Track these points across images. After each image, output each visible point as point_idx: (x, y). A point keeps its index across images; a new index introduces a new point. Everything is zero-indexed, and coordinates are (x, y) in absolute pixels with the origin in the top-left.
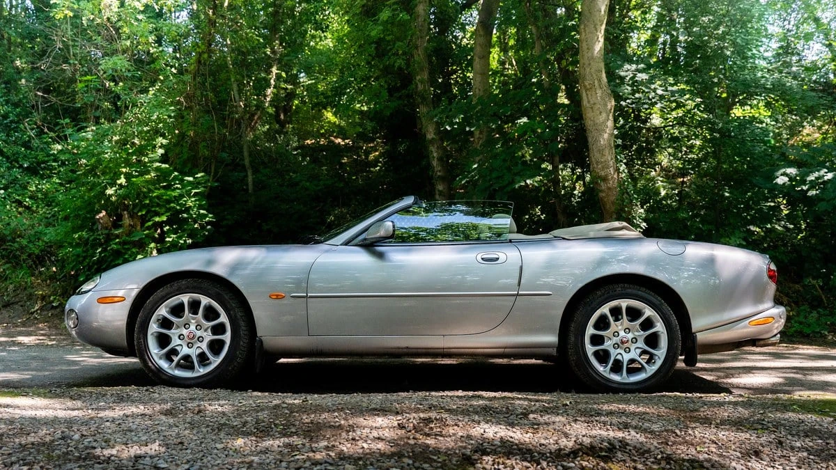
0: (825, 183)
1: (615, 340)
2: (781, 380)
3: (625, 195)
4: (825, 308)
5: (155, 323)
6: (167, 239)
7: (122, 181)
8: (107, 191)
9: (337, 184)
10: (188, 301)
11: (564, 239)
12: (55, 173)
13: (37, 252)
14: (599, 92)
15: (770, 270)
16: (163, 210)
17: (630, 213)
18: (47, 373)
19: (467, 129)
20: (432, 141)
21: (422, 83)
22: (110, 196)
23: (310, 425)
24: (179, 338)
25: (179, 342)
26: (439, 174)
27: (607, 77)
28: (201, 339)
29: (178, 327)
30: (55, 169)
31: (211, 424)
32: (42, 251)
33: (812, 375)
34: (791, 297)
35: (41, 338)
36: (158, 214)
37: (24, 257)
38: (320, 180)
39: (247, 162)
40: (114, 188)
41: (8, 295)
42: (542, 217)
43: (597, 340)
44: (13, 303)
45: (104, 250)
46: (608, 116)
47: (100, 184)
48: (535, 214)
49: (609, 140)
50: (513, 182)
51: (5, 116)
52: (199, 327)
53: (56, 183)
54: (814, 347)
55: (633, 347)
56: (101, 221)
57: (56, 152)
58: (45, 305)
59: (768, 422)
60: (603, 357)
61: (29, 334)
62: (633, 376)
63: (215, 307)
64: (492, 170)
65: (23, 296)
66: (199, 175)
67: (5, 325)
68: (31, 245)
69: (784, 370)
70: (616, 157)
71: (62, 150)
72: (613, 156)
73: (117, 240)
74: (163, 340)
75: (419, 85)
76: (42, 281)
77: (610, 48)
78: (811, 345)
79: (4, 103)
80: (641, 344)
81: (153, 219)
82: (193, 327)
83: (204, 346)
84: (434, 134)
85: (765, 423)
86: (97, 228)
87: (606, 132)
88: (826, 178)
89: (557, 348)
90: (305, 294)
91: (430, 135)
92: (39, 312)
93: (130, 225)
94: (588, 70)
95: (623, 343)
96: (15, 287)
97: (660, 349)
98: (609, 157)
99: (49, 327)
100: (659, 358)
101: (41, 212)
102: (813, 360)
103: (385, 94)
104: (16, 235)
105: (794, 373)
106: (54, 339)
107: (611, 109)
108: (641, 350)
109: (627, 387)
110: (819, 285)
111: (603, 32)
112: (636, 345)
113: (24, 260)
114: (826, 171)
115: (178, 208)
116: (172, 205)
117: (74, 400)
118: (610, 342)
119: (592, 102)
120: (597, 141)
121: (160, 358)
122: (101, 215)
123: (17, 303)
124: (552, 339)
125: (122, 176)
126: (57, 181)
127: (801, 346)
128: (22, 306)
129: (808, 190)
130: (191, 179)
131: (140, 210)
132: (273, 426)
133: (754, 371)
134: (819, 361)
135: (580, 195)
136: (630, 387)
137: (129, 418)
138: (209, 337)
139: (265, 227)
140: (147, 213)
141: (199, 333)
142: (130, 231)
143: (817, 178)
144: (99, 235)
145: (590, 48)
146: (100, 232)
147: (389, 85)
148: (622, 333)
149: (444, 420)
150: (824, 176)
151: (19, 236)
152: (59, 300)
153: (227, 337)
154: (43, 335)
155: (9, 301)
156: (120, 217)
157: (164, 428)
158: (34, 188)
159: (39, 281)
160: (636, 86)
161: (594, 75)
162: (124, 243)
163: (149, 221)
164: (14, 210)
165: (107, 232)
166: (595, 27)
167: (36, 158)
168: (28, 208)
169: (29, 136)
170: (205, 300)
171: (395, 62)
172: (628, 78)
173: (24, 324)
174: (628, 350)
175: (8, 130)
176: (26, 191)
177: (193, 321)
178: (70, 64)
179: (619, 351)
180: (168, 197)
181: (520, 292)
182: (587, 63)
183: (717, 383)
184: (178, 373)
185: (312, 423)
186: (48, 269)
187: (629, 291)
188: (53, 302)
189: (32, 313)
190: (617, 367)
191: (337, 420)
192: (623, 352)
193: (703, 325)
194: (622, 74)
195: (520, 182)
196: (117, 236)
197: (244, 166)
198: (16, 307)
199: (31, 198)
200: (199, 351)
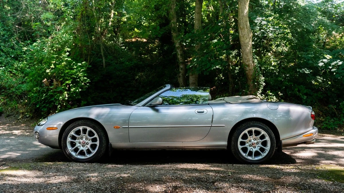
0: (339, 66)
1: (250, 143)
2: (315, 154)
3: (257, 72)
4: (337, 117)
5: (69, 138)
6: (72, 90)
7: (53, 66)
8: (47, 71)
9: (139, 63)
10: (82, 129)
11: (230, 103)
12: (25, 59)
13: (19, 94)
14: (246, 30)
15: (312, 115)
16: (69, 78)
17: (258, 79)
18: (27, 152)
19: (192, 45)
20: (178, 48)
21: (173, 23)
22: (48, 73)
23: (131, 190)
24: (79, 143)
25: (79, 145)
26: (181, 61)
27: (249, 23)
28: (87, 144)
29: (78, 139)
30: (25, 57)
31: (93, 188)
32: (21, 93)
33: (328, 151)
34: (323, 112)
35: (23, 131)
36: (67, 80)
37: (14, 96)
38: (132, 61)
39: (102, 54)
40: (49, 70)
41: (8, 112)
42: (223, 78)
43: (242, 143)
44: (10, 115)
45: (46, 95)
46: (250, 40)
47: (44, 68)
48: (220, 77)
49: (250, 50)
50: (211, 67)
51: (3, 36)
52: (87, 139)
53: (25, 64)
54: (331, 135)
55: (257, 146)
56: (45, 83)
57: (24, 51)
58: (23, 116)
59: (307, 185)
60: (245, 150)
61: (18, 129)
62: (257, 157)
63: (93, 131)
64: (202, 62)
65: (15, 112)
66: (83, 63)
67: (8, 124)
68: (17, 91)
69: (317, 149)
70: (253, 56)
71: (27, 50)
72: (252, 56)
73: (52, 91)
74: (73, 144)
75: (173, 24)
76: (22, 106)
77: (251, 10)
78: (330, 134)
79: (3, 30)
80: (260, 145)
81: (65, 82)
82: (84, 139)
83: (89, 146)
84: (179, 45)
85: (306, 185)
86: (43, 86)
87: (249, 47)
88: (339, 64)
89: (227, 147)
90: (128, 127)
91: (177, 45)
92: (21, 119)
93: (56, 84)
94: (242, 21)
95: (253, 144)
96: (11, 108)
97: (267, 147)
98: (250, 57)
99: (26, 126)
100: (267, 150)
101: (20, 76)
102: (330, 143)
103: (158, 28)
104: (10, 87)
105: (322, 150)
106: (28, 131)
107: (251, 37)
108: (260, 147)
109: (254, 162)
110: (335, 108)
111: (248, 5)
112: (258, 145)
113: (14, 97)
114: (339, 61)
115: (75, 77)
116: (73, 76)
117: (40, 171)
118: (248, 144)
119: (243, 34)
120: (245, 50)
121: (72, 151)
122: (45, 80)
123: (12, 115)
124: (225, 143)
125: (53, 64)
126: (26, 63)
127: (326, 135)
128: (14, 116)
129: (332, 69)
130: (80, 64)
131: (60, 79)
132: (117, 190)
133: (306, 150)
134: (332, 144)
135: (238, 69)
136: (255, 162)
137: (62, 185)
138: (90, 143)
139: (110, 82)
140: (63, 80)
141: (87, 141)
142: (56, 86)
143: (336, 64)
144: (44, 89)
145: (243, 12)
146: (44, 88)
147: (160, 23)
148: (253, 141)
149: (182, 187)
150: (338, 63)
151: (12, 87)
152: (29, 114)
153: (98, 143)
154: (23, 130)
155: (9, 114)
156: (52, 81)
157: (76, 191)
158: (17, 66)
159: (21, 106)
160: (261, 27)
161: (244, 23)
162: (54, 92)
163: (64, 83)
164: (9, 75)
165: (47, 87)
166: (245, 3)
167: (17, 53)
168: (14, 74)
169: (13, 44)
170: (89, 129)
171: (162, 13)
172: (258, 23)
173: (16, 124)
174: (255, 147)
175: (5, 41)
176: (13, 67)
177: (84, 137)
178: (29, 14)
179: (251, 147)
180: (71, 73)
181: (212, 125)
182: (241, 18)
183: (290, 156)
184: (79, 157)
185: (132, 189)
186: (24, 101)
187: (256, 124)
188: (27, 115)
189: (19, 120)
190: (250, 154)
191: (141, 187)
192: (253, 148)
193: (285, 137)
194: (256, 21)
195: (214, 67)
196: (51, 89)
197: (101, 55)
198: (12, 117)
199: (15, 70)
200: (87, 148)
